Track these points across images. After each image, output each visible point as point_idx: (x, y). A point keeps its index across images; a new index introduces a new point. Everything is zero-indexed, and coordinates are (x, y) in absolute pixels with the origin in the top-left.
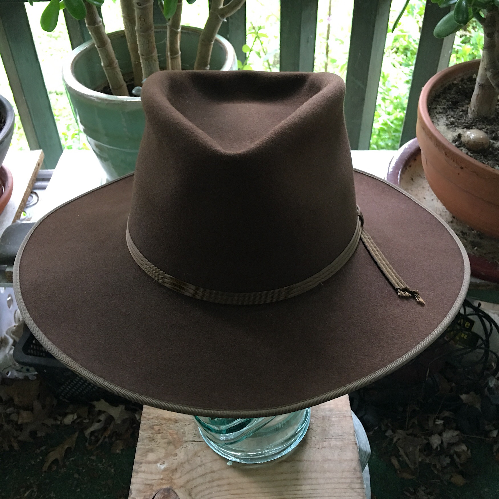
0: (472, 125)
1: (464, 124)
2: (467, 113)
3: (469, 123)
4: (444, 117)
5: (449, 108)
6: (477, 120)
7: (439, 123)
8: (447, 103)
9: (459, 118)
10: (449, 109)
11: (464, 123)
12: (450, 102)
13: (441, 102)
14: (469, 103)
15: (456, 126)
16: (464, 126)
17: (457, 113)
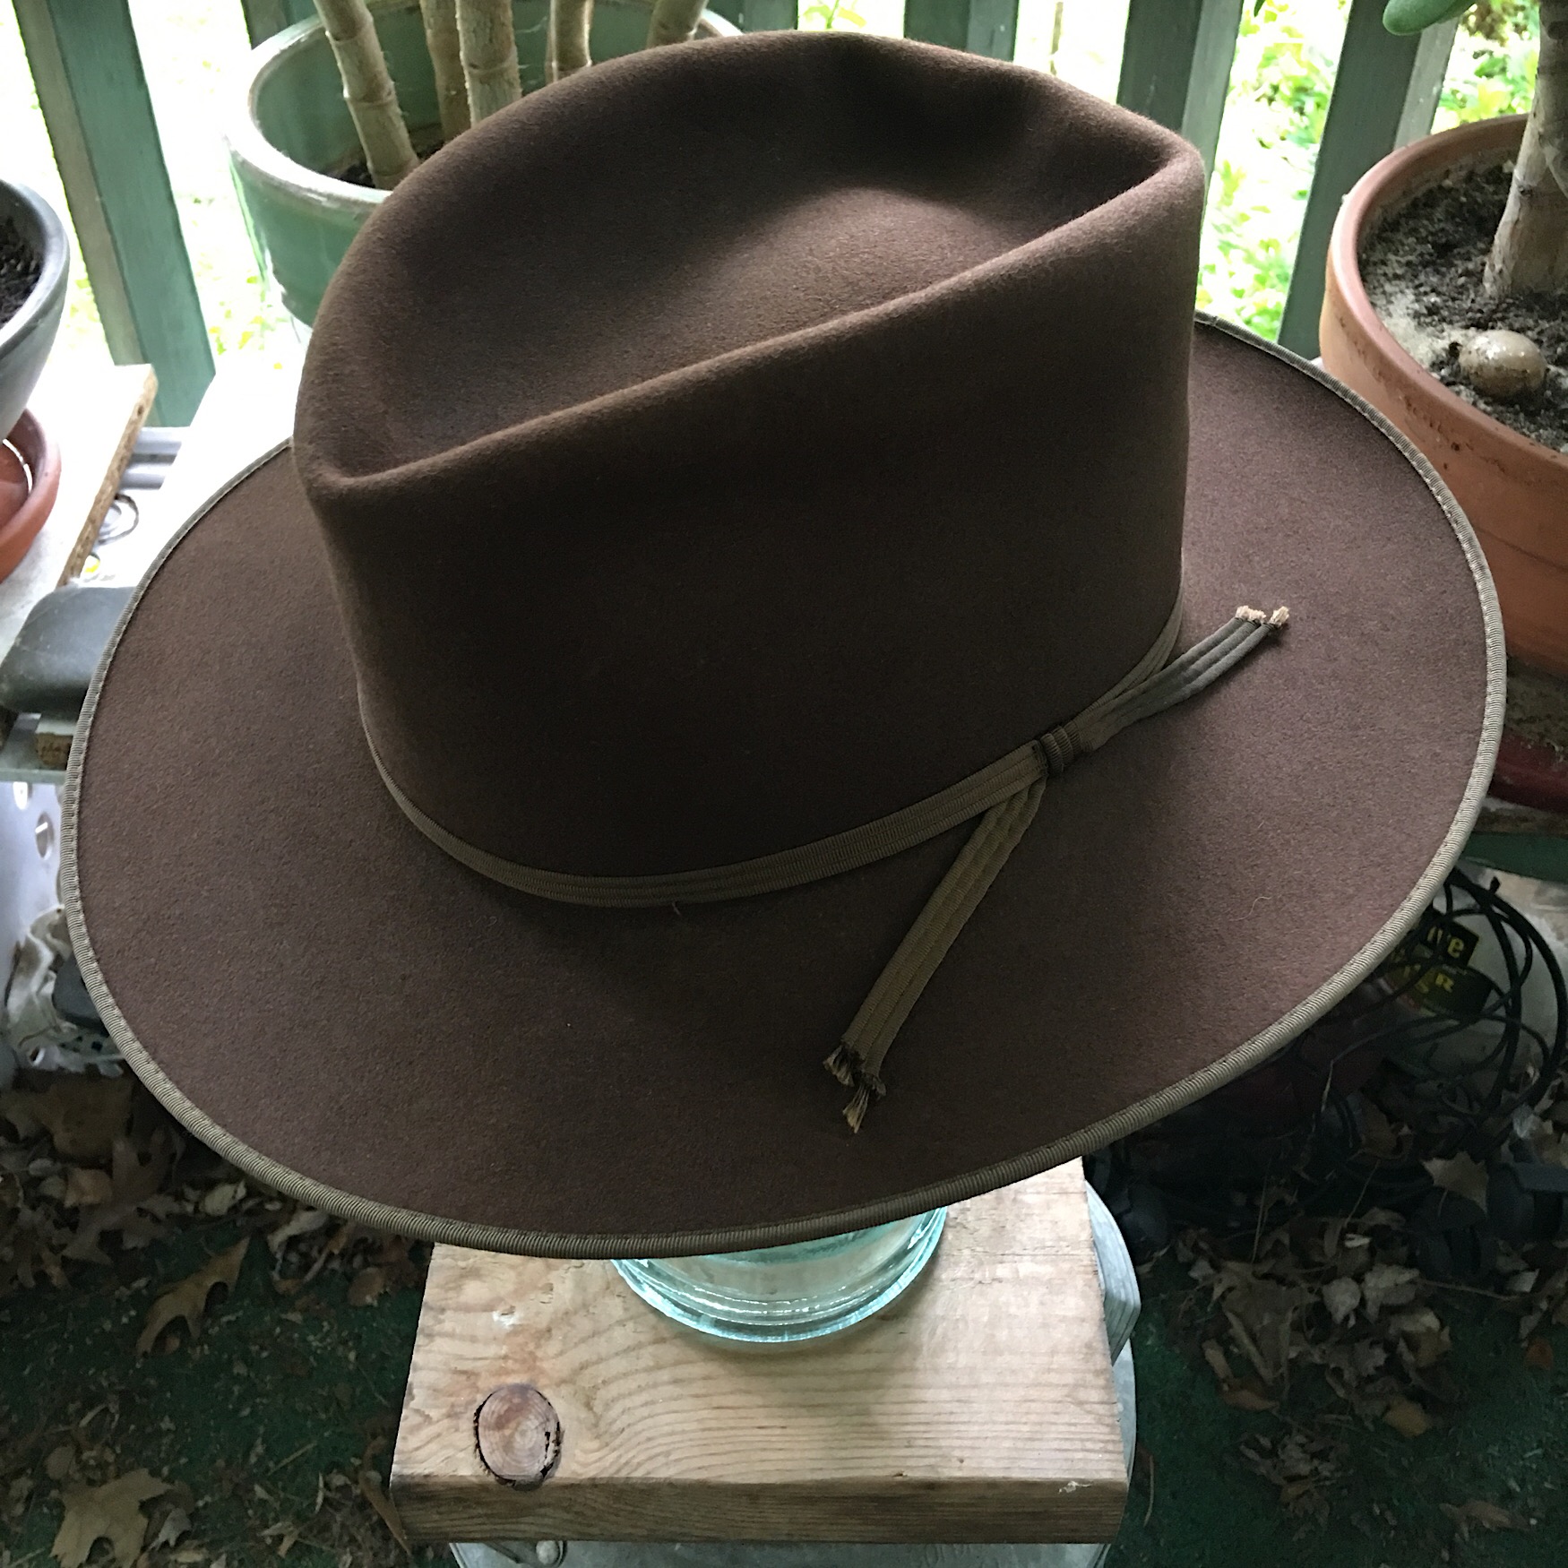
0: (1495, 316)
1: (1470, 314)
2: (1480, 281)
3: (1484, 310)
4: (1407, 291)
5: (1425, 265)
6: (1511, 301)
7: (1391, 307)
8: (1420, 248)
9: (1456, 295)
10: (1425, 267)
11: (1470, 310)
12: (1430, 246)
13: (1403, 245)
14: (1487, 251)
15: (1443, 320)
16: (1470, 319)
17: (1451, 279)
